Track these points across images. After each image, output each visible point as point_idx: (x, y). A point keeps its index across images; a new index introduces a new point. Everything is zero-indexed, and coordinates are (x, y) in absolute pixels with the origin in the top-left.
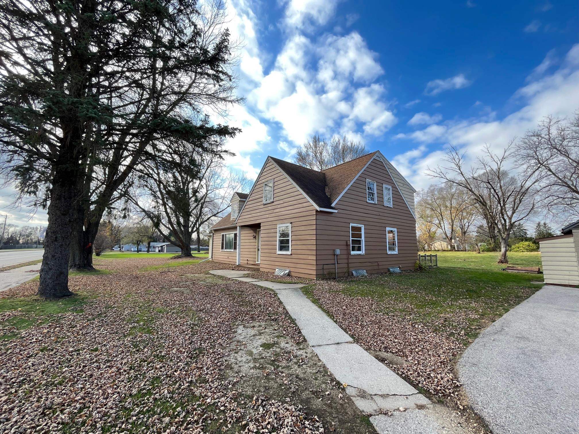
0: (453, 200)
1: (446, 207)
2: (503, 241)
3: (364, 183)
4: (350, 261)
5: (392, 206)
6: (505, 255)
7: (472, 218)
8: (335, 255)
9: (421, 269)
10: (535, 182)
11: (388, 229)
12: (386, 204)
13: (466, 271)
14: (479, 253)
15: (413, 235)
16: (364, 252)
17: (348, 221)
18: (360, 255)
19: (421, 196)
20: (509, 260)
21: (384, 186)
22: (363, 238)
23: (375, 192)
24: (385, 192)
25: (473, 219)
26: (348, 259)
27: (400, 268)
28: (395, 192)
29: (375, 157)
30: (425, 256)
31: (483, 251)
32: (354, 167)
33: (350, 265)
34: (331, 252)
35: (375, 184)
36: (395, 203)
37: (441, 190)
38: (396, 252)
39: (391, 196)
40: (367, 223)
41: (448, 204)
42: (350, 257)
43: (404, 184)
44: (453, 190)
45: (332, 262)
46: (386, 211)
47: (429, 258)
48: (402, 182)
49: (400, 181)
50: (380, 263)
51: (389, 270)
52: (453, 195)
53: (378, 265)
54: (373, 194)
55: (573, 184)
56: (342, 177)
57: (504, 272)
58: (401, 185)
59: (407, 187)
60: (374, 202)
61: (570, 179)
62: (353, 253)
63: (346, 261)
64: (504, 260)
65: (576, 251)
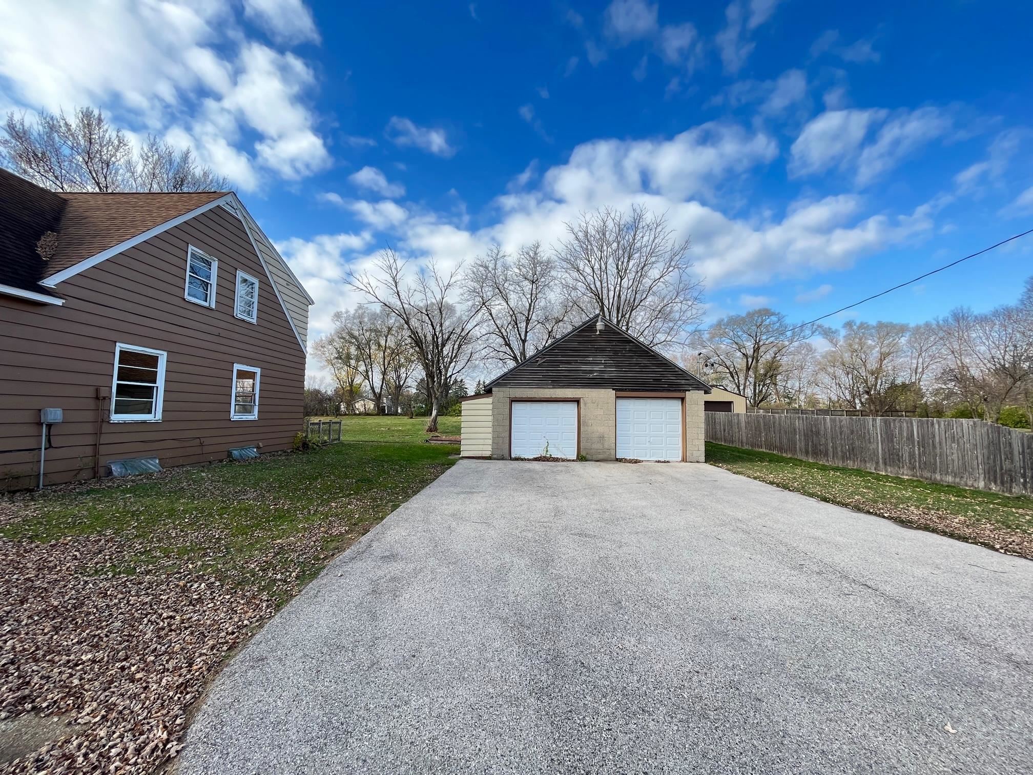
0: (389, 336)
1: (379, 345)
2: (436, 401)
3: (180, 254)
4: (104, 439)
5: (254, 321)
6: (435, 421)
7: (411, 366)
8: (40, 424)
9: (305, 446)
10: (476, 326)
11: (237, 367)
12: (239, 313)
13: (377, 447)
14: (411, 418)
15: (297, 384)
16: (159, 416)
17: (112, 335)
18: (144, 423)
19: (343, 320)
20: (438, 427)
21: (240, 274)
22: (161, 382)
23: (214, 281)
24: (241, 290)
25: (412, 368)
26: (98, 433)
27: (258, 448)
28: (265, 294)
29: (221, 202)
30: (318, 424)
31: (416, 415)
32: (159, 207)
33: (103, 450)
34: (28, 417)
35: (215, 265)
36: (264, 316)
37: (374, 317)
38: (254, 416)
39: (255, 300)
40: (175, 348)
41: (383, 343)
42: (105, 428)
43: (288, 283)
44: (392, 321)
45: (31, 443)
46: (237, 329)
47: (326, 426)
48: (286, 277)
49: (281, 274)
50: (207, 441)
51: (230, 454)
52: (390, 329)
53: (201, 445)
54: (206, 285)
55: (507, 336)
56: (117, 222)
57: (427, 444)
58: (284, 283)
59: (295, 289)
60: (206, 304)
61: (506, 330)
62: (116, 418)
63: (90, 440)
64: (433, 429)
65: (493, 415)
